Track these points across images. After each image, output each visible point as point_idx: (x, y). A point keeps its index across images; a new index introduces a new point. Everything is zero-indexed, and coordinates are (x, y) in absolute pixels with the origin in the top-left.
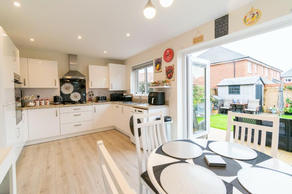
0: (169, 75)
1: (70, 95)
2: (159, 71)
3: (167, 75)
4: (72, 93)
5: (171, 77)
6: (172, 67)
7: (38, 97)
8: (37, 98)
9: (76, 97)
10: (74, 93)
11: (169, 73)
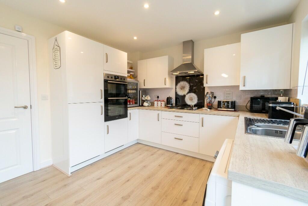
1: (184, 96)
4: (187, 94)
7: (158, 97)
8: (156, 99)
9: (191, 99)
10: (190, 94)
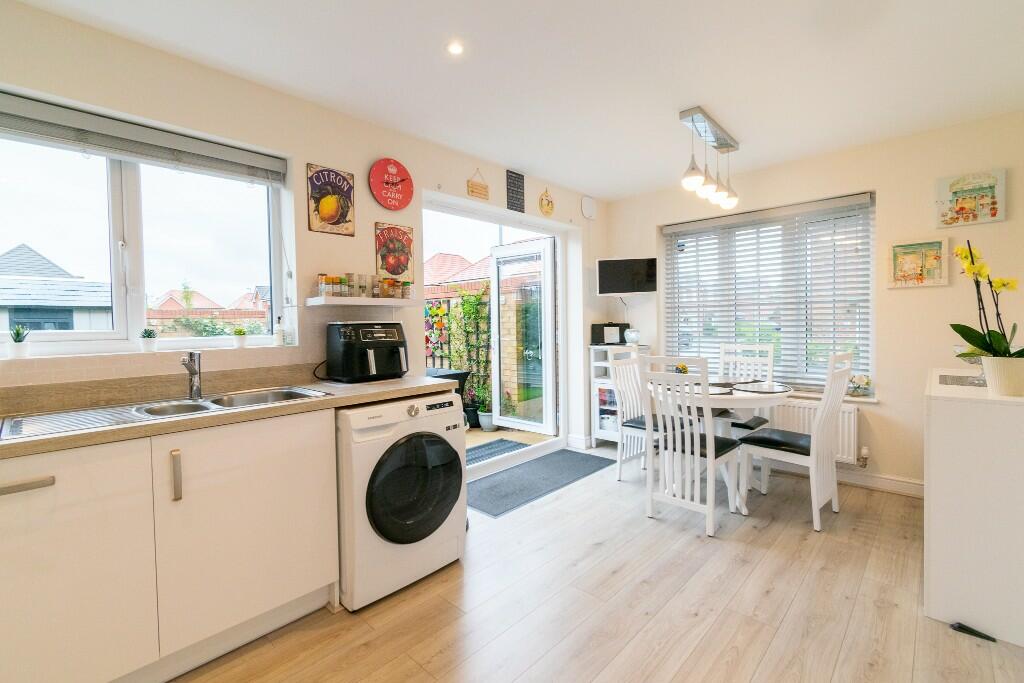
0: (391, 260)
2: (335, 228)
3: (384, 258)
5: (403, 271)
6: (405, 233)
11: (390, 251)
